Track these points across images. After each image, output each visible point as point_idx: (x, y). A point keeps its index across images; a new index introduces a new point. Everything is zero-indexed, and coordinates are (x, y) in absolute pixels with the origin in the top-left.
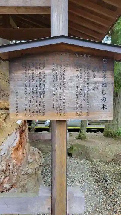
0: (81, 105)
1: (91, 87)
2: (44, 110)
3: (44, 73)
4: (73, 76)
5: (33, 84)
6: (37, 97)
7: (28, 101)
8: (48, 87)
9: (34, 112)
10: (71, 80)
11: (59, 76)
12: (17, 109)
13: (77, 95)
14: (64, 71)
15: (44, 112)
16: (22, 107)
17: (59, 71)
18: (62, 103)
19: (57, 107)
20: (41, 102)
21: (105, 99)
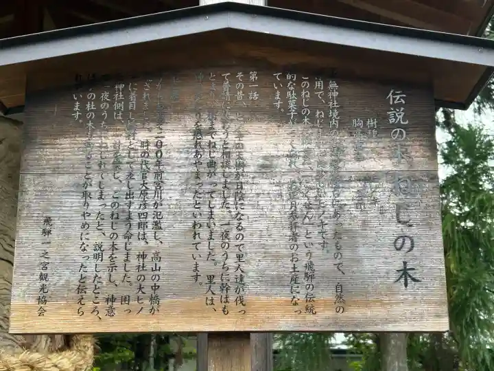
0: (310, 266)
1: (348, 195)
2: (155, 288)
3: (159, 145)
4: (274, 153)
5: (115, 185)
6: (128, 236)
7: (91, 251)
8: (176, 196)
9: (113, 299)
10: (266, 168)
11: (217, 155)
12: (43, 288)
13: (293, 226)
14: (240, 136)
15: (154, 299)
16: (64, 277)
17: (218, 138)
18: (232, 262)
19: (211, 278)
20: (143, 256)
21: (408, 243)
